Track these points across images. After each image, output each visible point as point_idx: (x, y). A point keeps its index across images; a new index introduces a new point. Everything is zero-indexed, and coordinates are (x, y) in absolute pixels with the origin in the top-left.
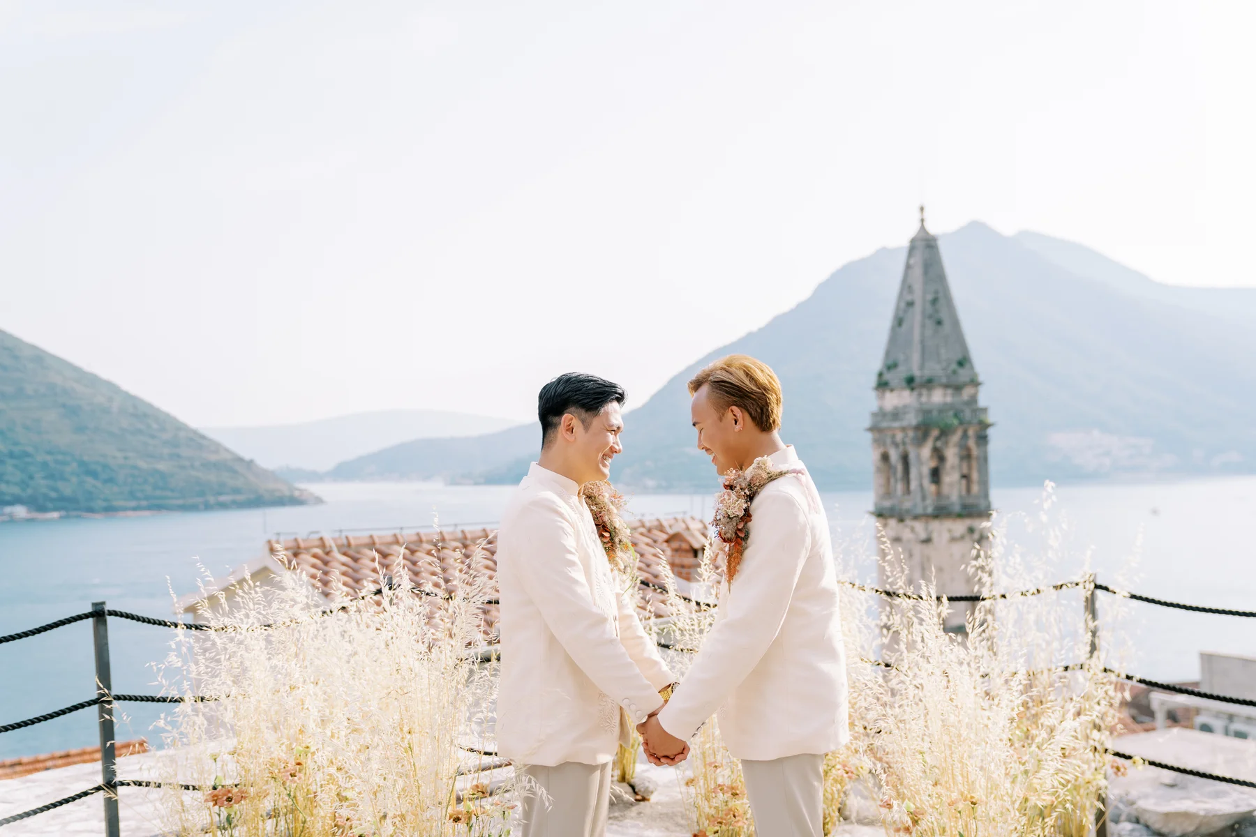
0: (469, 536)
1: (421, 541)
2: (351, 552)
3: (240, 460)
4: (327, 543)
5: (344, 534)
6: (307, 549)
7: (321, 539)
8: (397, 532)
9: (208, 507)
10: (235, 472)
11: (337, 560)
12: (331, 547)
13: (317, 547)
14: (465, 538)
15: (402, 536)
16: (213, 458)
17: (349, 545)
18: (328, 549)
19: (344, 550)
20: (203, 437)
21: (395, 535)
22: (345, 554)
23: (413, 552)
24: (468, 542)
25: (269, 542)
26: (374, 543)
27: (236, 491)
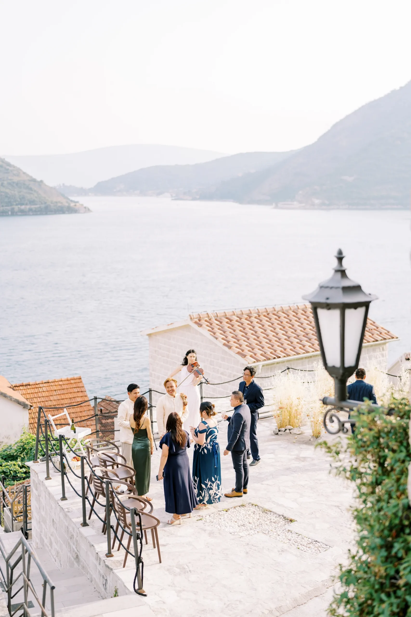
0: (260, 311)
1: (243, 314)
2: (218, 319)
3: (34, 180)
4: (210, 316)
5: (215, 312)
6: (203, 318)
7: (207, 314)
8: (234, 310)
9: (14, 213)
10: (31, 189)
11: (215, 323)
12: (211, 317)
13: (206, 317)
14: (259, 312)
15: (236, 312)
16: (16, 179)
17: (217, 316)
18: (210, 318)
19: (216, 318)
20: (9, 164)
21: (233, 312)
22: (216, 320)
23: (240, 319)
24: (260, 314)
25: (190, 315)
26: (226, 315)
27: (32, 202)
